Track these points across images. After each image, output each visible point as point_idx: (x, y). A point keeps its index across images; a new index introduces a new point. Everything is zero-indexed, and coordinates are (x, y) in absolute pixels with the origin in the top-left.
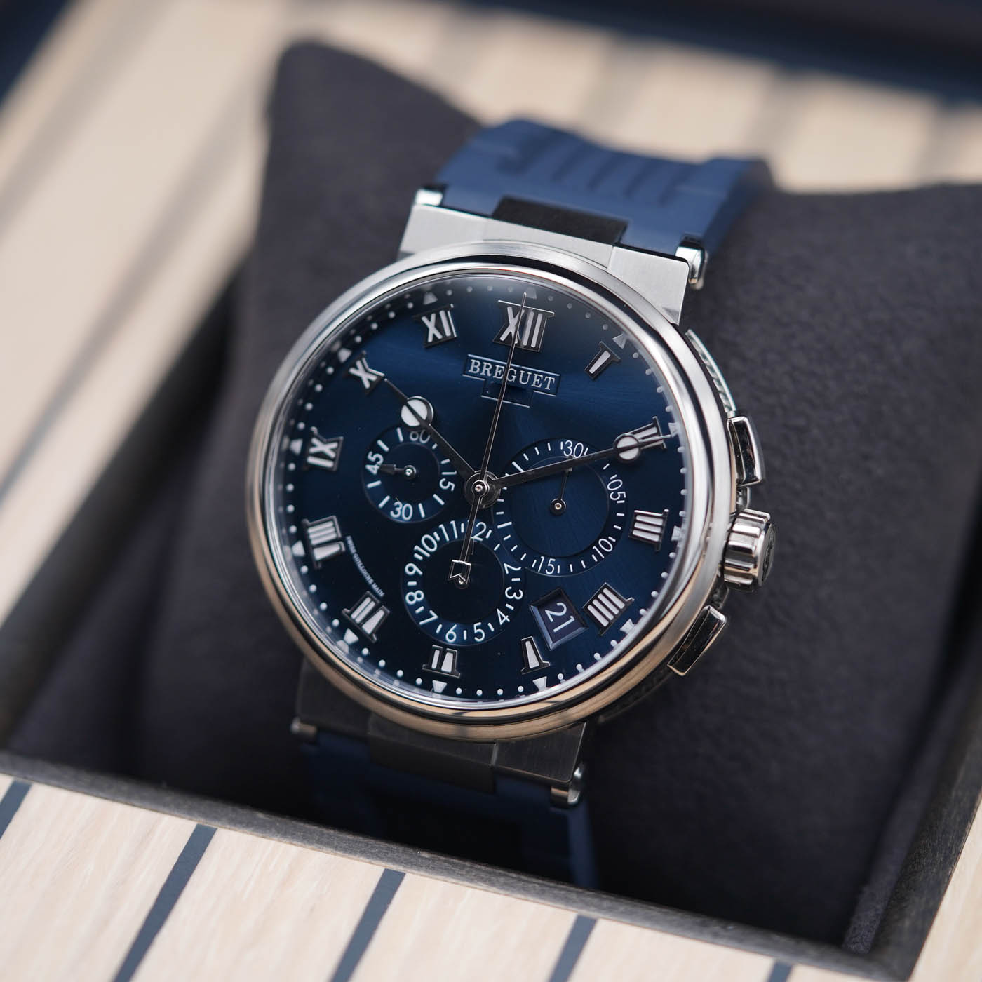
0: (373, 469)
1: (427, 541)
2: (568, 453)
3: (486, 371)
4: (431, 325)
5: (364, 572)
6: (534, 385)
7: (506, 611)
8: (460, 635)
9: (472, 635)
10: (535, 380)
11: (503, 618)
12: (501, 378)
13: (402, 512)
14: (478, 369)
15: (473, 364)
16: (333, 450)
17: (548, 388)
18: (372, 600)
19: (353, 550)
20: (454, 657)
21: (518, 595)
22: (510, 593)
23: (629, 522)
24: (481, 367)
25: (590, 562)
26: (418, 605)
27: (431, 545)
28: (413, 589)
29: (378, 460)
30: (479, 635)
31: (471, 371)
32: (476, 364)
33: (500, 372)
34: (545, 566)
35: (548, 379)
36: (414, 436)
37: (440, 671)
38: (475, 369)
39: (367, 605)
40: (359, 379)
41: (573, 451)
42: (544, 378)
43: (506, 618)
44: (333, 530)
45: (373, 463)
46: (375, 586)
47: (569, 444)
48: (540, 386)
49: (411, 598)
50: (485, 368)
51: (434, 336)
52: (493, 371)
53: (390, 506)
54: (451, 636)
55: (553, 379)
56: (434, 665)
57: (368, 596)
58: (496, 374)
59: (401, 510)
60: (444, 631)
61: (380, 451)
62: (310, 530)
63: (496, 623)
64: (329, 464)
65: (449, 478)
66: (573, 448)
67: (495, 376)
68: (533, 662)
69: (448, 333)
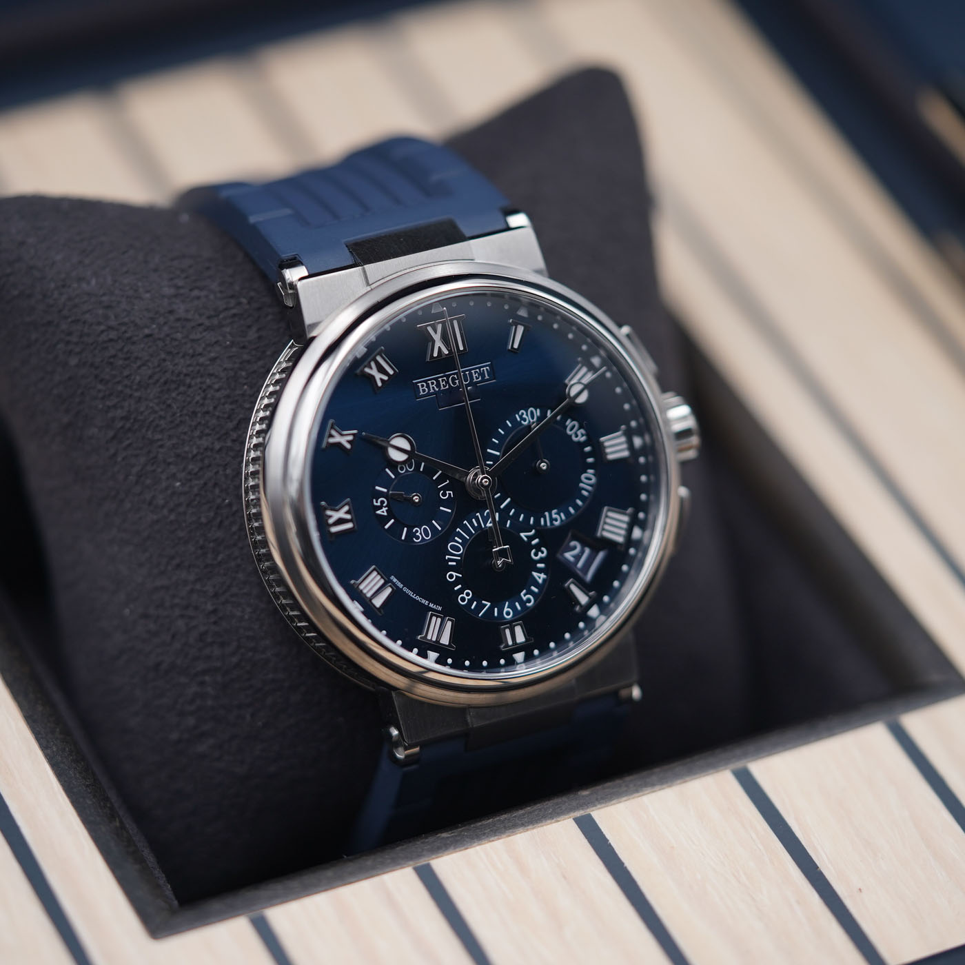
0: (383, 512)
1: (453, 547)
2: (525, 420)
3: (433, 387)
4: (374, 372)
5: (418, 598)
6: (475, 380)
7: (540, 570)
8: (514, 608)
9: (523, 603)
10: (474, 376)
11: (540, 577)
12: (447, 387)
13: (422, 534)
14: (426, 389)
15: (420, 387)
16: (347, 512)
17: (487, 377)
18: (437, 617)
19: (401, 586)
20: (522, 628)
21: (543, 552)
22: (536, 554)
23: (599, 451)
24: (428, 386)
25: (583, 498)
26: (470, 602)
27: (458, 549)
28: (461, 591)
29: (382, 502)
30: (529, 601)
31: (422, 393)
32: (423, 386)
33: (444, 383)
34: (552, 520)
35: (483, 370)
36: (402, 469)
37: (516, 644)
38: (424, 391)
39: (435, 622)
40: (339, 445)
41: (528, 417)
42: (480, 370)
43: (543, 576)
44: (379, 577)
45: (380, 508)
46: (431, 605)
47: (523, 414)
48: (480, 379)
49: (463, 599)
50: (431, 386)
51: (381, 379)
52: (438, 385)
53: (411, 535)
54: (508, 612)
55: (488, 368)
56: (510, 643)
57: (432, 615)
58: (442, 386)
59: (421, 534)
60: (501, 612)
61: (381, 494)
62: (361, 587)
63: (536, 584)
64: (349, 525)
65: (445, 489)
66: (527, 415)
67: (442, 388)
68: (583, 599)
69: (391, 372)
